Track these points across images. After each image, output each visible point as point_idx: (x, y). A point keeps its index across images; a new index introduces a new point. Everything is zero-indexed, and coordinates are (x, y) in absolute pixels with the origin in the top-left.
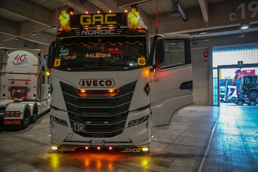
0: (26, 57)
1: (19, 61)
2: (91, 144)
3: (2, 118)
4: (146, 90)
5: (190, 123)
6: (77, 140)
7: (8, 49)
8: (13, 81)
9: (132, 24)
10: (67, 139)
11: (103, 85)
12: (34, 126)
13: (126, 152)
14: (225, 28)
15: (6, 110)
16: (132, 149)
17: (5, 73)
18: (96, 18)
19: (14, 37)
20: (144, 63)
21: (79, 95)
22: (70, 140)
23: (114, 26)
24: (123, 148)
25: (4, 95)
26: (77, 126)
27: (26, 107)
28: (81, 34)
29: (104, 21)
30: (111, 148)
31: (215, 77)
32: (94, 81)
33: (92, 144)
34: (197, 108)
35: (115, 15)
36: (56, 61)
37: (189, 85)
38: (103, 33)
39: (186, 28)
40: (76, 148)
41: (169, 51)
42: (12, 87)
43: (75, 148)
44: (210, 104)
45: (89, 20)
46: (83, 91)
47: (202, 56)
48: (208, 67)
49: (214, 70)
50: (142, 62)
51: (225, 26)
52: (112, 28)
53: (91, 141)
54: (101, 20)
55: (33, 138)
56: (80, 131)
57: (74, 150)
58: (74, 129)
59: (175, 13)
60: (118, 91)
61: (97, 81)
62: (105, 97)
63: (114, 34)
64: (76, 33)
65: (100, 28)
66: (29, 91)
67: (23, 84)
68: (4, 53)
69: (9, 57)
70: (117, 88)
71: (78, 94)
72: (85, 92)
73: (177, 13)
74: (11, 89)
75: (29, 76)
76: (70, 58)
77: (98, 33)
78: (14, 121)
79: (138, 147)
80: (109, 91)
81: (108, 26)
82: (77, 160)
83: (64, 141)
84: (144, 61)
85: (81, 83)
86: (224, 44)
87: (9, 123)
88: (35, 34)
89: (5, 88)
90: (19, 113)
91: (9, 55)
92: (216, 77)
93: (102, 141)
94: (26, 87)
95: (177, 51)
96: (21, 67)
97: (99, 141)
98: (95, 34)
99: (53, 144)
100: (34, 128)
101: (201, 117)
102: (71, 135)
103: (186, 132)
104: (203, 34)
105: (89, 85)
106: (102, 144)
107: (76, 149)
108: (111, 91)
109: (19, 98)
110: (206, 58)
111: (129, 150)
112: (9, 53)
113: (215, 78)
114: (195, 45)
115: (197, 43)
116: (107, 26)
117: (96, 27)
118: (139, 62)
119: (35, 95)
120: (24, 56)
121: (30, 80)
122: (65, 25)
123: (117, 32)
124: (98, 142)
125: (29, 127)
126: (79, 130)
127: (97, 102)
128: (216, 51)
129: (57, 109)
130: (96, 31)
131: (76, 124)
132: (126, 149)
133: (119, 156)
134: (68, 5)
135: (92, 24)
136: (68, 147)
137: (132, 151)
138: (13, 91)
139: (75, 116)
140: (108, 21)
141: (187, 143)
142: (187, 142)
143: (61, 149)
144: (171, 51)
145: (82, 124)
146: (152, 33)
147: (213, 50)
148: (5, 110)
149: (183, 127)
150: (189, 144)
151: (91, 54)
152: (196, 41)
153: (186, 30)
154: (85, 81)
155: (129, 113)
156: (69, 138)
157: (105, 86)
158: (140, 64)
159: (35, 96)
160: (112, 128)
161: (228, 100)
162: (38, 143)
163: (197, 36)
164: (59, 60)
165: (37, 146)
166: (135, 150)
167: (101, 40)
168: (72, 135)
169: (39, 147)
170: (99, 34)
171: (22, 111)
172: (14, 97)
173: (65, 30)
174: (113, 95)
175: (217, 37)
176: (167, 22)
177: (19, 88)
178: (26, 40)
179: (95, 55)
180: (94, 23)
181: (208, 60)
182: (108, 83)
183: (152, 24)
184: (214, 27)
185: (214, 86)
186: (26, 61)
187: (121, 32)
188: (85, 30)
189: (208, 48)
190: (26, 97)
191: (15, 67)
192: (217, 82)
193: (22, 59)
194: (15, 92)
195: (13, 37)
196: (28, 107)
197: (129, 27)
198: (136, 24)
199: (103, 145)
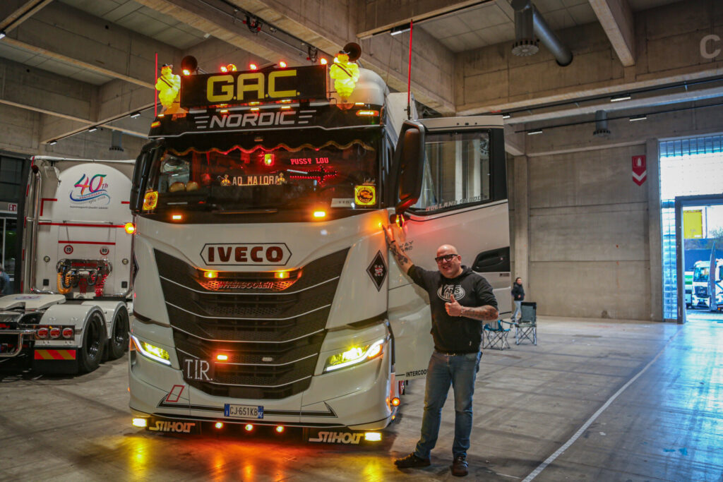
0: (105, 180)
1: (87, 191)
2: (228, 416)
3: (30, 343)
4: (375, 272)
5: (556, 373)
6: (193, 402)
7: (58, 161)
8: (69, 246)
9: (339, 94)
10: (169, 399)
11: (261, 260)
12: (114, 367)
13: (322, 442)
14: (689, 83)
15: (41, 323)
16: (338, 435)
17: (51, 224)
18: (247, 82)
19: (87, 124)
20: (371, 199)
21: (201, 284)
22: (176, 401)
23: (292, 103)
24: (315, 430)
25: (46, 283)
26: (193, 365)
27: (93, 314)
28: (208, 125)
29: (266, 91)
30: (280, 429)
31: (668, 234)
32: (238, 250)
33: (230, 415)
34: (607, 327)
35: (293, 73)
36: (147, 195)
37: (499, 261)
38: (264, 121)
39: (566, 87)
40: (194, 424)
41: (525, 155)
42: (67, 261)
43: (190, 425)
44: (652, 315)
45: (229, 89)
46: (211, 274)
47: (627, 167)
48: (648, 202)
49: (664, 210)
50: (365, 196)
51: (687, 77)
52: (288, 107)
53: (227, 406)
54: (259, 88)
55: (100, 396)
56: (201, 379)
57: (188, 431)
58: (185, 374)
59: (524, 46)
60: (300, 275)
61: (246, 249)
62: (264, 291)
63: (293, 122)
64: (197, 122)
65: (257, 109)
66: (108, 273)
67: (92, 254)
68: (48, 171)
69: (60, 182)
70: (297, 268)
71: (198, 281)
72: (215, 276)
73: (528, 46)
74: (64, 267)
75: (109, 231)
76: (183, 188)
77: (252, 122)
78: (59, 351)
79: (351, 428)
80: (276, 274)
81: (277, 102)
82: (190, 455)
83: (161, 405)
84: (371, 194)
85: (206, 254)
86: (697, 129)
87: (47, 356)
88: (138, 115)
89: (50, 264)
90: (73, 331)
91: (61, 176)
92: (671, 234)
93: (257, 408)
94: (101, 262)
95: (550, 155)
96: (90, 208)
97: (247, 407)
98: (244, 125)
99: (136, 411)
100: (111, 373)
101: (602, 356)
102: (177, 390)
103: (531, 396)
104: (620, 104)
105: (225, 258)
106: (257, 417)
107: (192, 427)
108: (282, 274)
109: (83, 291)
110: (639, 174)
111: (328, 436)
112: (61, 170)
113: (669, 236)
114: (602, 134)
115: (610, 129)
116: (275, 103)
117: (248, 106)
118: (359, 197)
119: (126, 283)
120: (99, 177)
121: (114, 244)
122: (170, 104)
123: (300, 117)
124: (246, 410)
125: (99, 369)
126: (199, 376)
127: (246, 303)
128: (671, 151)
129: (146, 320)
130: (246, 116)
131: (192, 361)
132: (320, 434)
133: (303, 451)
134: (216, 36)
135: (235, 98)
136: (172, 421)
137: (336, 440)
138: (69, 273)
139: (189, 340)
140: (277, 88)
141: (515, 427)
142: (515, 425)
143: (156, 427)
144: (529, 155)
145: (205, 362)
146: (465, 104)
147: (662, 148)
148: (38, 321)
149: (527, 382)
150: (517, 431)
151: (235, 178)
152: (604, 123)
153: (565, 93)
154: (216, 247)
155: (329, 334)
156: (173, 398)
157: (265, 261)
158: (360, 203)
159: (126, 287)
160: (281, 373)
161: (718, 305)
162: (109, 409)
163: (606, 108)
164: (156, 194)
165: (103, 417)
166: (347, 438)
167: (262, 140)
168: (181, 388)
169: (106, 419)
170: (254, 124)
171: (81, 325)
172: (71, 288)
173: (172, 115)
174: (287, 285)
175: (674, 110)
176: (508, 69)
177: (84, 265)
178: (116, 131)
179: (245, 181)
180: (240, 97)
181: (645, 179)
182: (274, 254)
183: (464, 77)
184: (652, 79)
185: (665, 260)
186: (103, 192)
187: (311, 116)
188: (220, 116)
189: (645, 144)
190: (103, 287)
191: (77, 207)
192: (674, 247)
193: (94, 188)
194: (73, 274)
195: (82, 124)
196: (98, 315)
197: (333, 102)
198: (349, 95)
199: (259, 418)
